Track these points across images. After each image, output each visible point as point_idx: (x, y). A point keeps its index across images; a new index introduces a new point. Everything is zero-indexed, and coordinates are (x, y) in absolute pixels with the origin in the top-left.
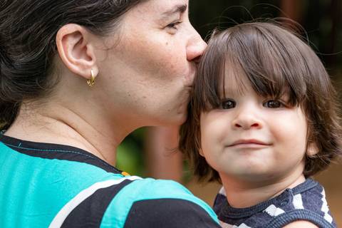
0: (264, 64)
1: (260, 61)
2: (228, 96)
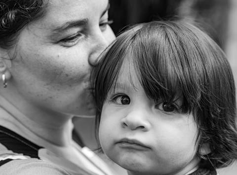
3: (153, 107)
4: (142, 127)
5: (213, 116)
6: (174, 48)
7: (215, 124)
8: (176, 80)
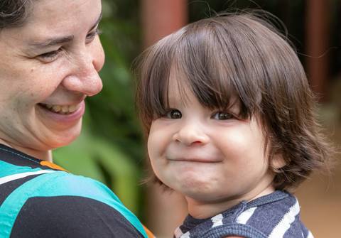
0: (210, 72)
1: (207, 69)
2: (172, 106)
3: (209, 118)
4: (199, 142)
5: (280, 119)
6: (225, 47)
7: (285, 128)
8: (229, 83)
